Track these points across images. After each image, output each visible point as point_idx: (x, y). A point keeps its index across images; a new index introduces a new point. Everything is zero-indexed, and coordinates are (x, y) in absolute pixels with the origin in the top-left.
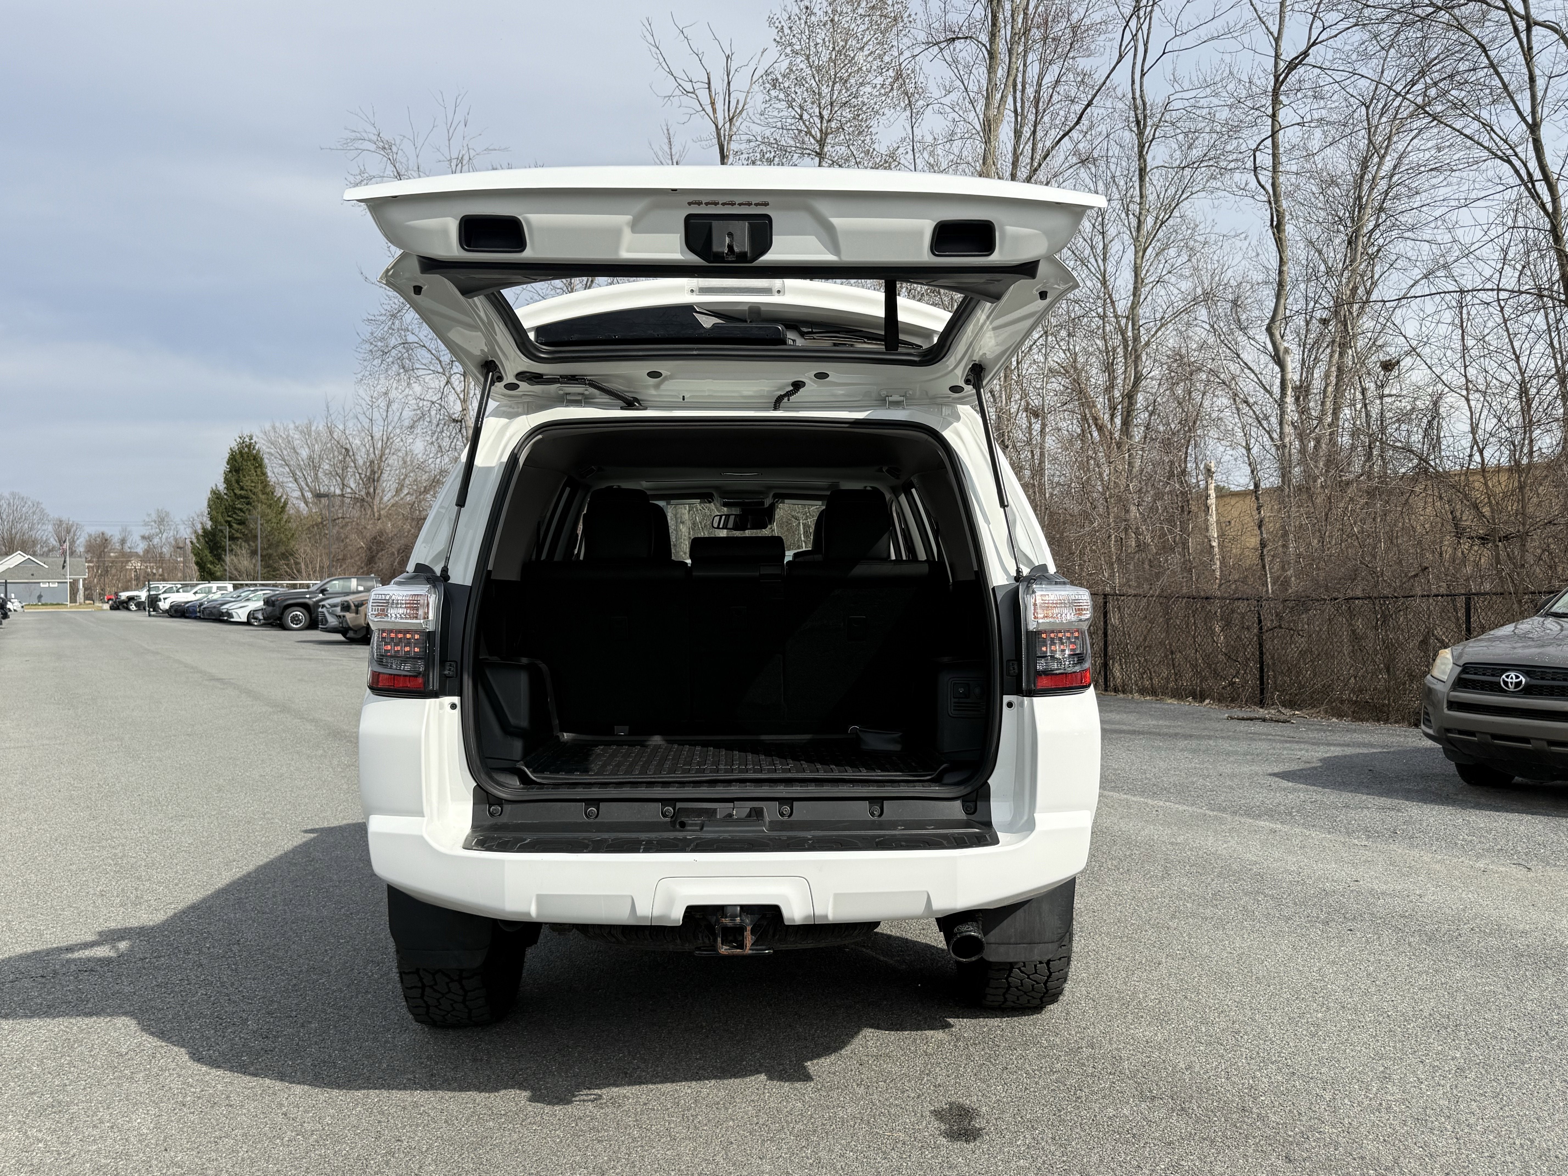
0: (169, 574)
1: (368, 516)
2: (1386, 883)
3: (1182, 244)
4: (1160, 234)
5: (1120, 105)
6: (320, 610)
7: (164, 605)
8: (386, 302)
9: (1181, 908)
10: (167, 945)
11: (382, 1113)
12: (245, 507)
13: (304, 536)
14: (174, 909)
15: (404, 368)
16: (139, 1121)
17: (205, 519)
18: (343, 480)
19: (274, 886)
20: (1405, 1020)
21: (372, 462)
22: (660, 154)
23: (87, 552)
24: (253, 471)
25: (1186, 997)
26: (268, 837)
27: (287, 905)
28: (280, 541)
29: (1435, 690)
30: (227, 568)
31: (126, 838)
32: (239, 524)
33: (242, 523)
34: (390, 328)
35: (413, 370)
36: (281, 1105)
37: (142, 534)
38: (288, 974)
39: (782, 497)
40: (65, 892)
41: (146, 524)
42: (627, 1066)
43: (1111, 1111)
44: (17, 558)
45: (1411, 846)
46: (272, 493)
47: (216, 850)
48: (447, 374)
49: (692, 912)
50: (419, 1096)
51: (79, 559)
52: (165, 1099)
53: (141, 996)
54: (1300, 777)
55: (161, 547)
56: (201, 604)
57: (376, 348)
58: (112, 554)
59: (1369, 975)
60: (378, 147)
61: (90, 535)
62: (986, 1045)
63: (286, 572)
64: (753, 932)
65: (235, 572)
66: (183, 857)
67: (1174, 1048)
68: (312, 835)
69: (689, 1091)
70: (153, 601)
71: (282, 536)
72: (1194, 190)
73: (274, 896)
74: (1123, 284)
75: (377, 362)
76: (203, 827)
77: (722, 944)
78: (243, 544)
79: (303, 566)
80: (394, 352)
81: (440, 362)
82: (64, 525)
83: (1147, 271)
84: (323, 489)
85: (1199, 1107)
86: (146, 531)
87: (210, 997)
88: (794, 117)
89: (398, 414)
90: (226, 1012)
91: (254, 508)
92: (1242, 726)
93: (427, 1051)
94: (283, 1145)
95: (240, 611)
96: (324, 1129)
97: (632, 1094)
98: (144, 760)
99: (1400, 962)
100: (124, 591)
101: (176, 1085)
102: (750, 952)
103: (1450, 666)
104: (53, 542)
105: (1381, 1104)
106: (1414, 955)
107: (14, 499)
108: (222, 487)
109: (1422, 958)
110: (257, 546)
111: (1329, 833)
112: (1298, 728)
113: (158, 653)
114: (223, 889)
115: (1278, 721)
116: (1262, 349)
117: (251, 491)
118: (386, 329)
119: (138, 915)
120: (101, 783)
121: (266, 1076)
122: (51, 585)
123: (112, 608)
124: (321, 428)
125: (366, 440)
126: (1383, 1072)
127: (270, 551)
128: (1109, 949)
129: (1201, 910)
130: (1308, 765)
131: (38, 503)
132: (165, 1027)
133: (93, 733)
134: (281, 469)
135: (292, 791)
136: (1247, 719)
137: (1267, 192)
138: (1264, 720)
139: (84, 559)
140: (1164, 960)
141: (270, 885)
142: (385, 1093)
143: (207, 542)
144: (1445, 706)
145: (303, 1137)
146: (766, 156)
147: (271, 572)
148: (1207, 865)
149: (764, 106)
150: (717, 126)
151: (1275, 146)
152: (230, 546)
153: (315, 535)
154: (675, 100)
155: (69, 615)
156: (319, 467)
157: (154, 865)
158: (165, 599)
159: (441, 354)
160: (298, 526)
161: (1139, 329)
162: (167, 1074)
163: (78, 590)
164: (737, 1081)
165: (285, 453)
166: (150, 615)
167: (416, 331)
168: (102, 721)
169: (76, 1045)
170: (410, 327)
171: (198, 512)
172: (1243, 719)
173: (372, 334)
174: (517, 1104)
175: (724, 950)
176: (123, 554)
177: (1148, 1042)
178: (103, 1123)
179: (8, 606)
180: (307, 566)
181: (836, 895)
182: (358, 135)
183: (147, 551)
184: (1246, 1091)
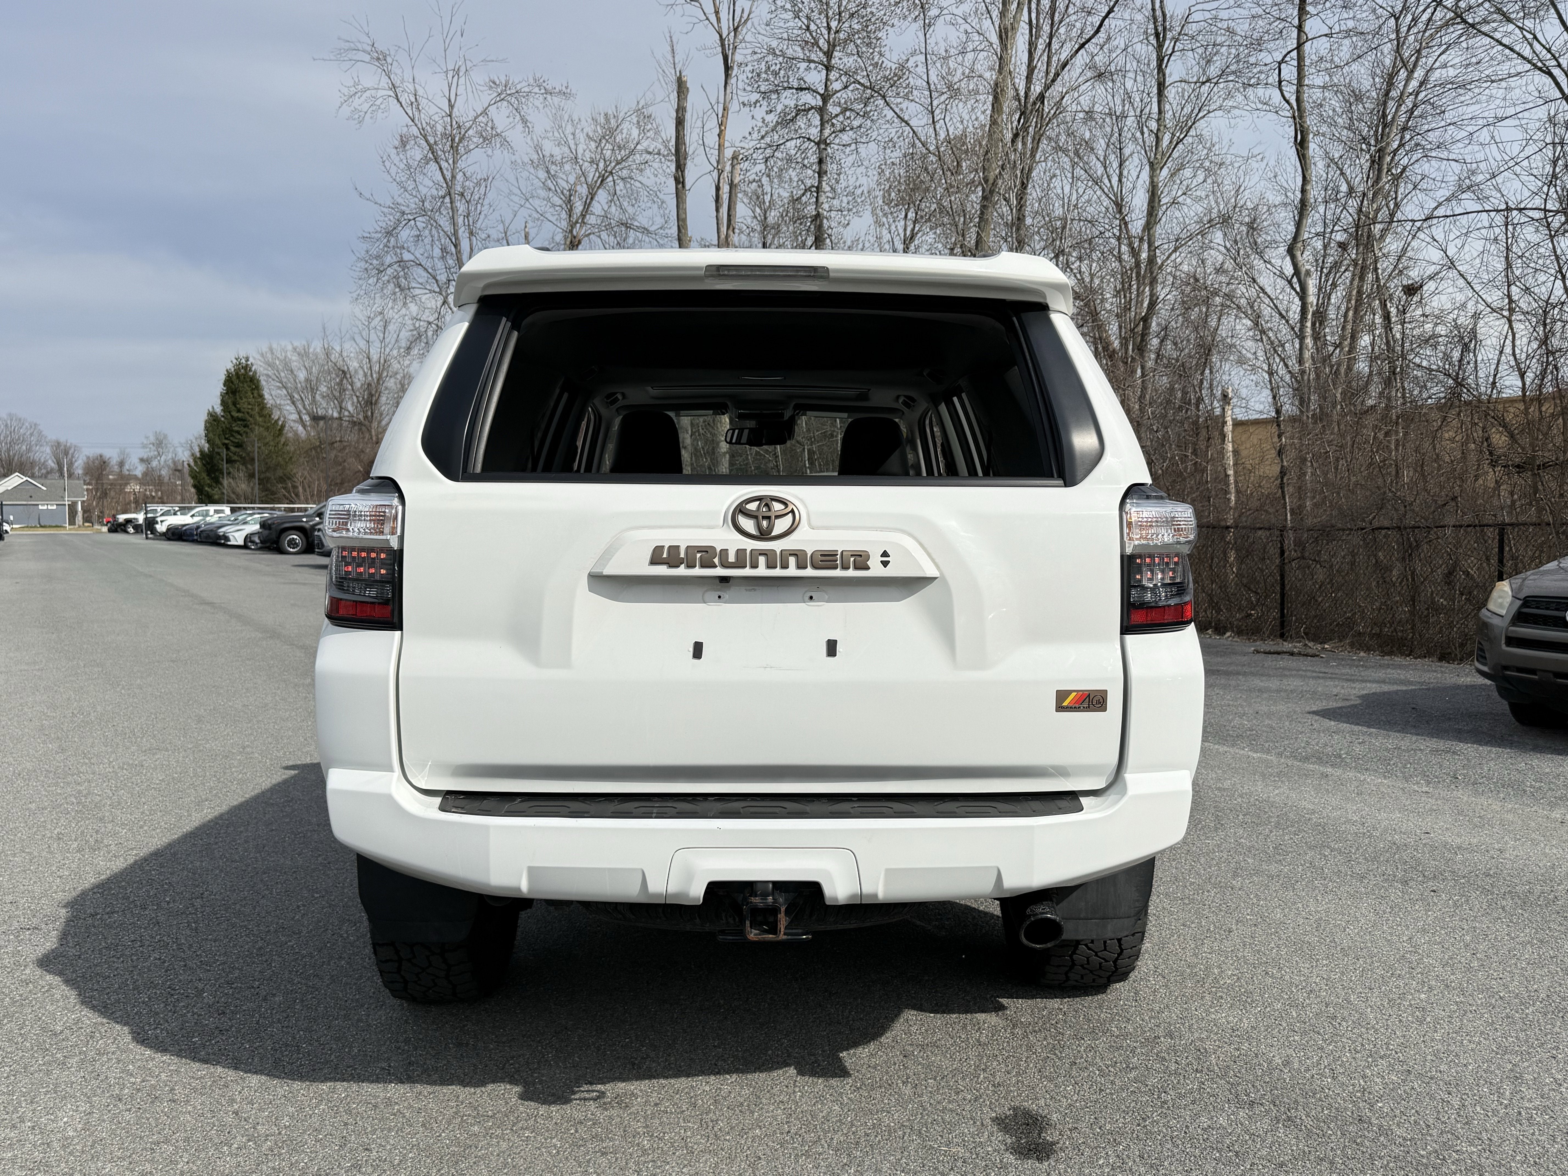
0: (168, 498)
1: (366, 440)
2: (1459, 835)
3: (1198, 165)
4: (1175, 154)
5: (1139, 17)
6: (316, 533)
7: (161, 528)
8: (382, 219)
9: (1242, 864)
10: (123, 898)
11: (349, 1112)
12: (242, 429)
13: (301, 460)
14: (136, 855)
15: (399, 287)
16: (65, 1119)
17: (203, 441)
18: (340, 403)
19: (247, 830)
20: (1522, 1004)
21: (369, 385)
22: (663, 62)
23: (86, 474)
24: (250, 394)
25: (1267, 973)
26: (246, 773)
27: (260, 852)
28: (278, 465)
29: (1492, 625)
30: (225, 492)
31: (94, 773)
32: (236, 447)
33: (239, 445)
34: (386, 246)
35: (409, 289)
36: (232, 1101)
37: (141, 456)
38: (254, 935)
39: (803, 408)
40: (20, 835)
41: (144, 446)
42: (634, 1055)
43: (1204, 1121)
44: (15, 480)
45: (1476, 793)
46: (270, 416)
47: (189, 788)
48: (444, 293)
49: (715, 889)
50: (395, 1090)
51: (77, 482)
52: (99, 1091)
53: (86, 960)
54: (1341, 716)
55: (160, 470)
56: (198, 527)
57: (371, 267)
58: (111, 477)
59: (1467, 946)
60: (372, 58)
61: (88, 458)
62: (1048, 1033)
63: (284, 495)
64: (787, 912)
65: (233, 496)
66: (152, 795)
67: (1265, 1038)
68: (293, 772)
69: (707, 1088)
70: (150, 524)
71: (280, 459)
72: (1212, 108)
73: (246, 842)
74: (1139, 204)
75: (372, 281)
76: (177, 761)
77: (751, 927)
78: (241, 467)
79: (300, 489)
80: (390, 271)
81: (437, 281)
82: (62, 447)
83: (1162, 193)
84: (321, 412)
85: (1307, 1116)
86: (144, 454)
87: (164, 962)
88: (800, 28)
89: (395, 336)
90: (180, 981)
91: (252, 430)
92: (1270, 661)
93: (405, 1032)
94: (231, 1154)
95: (236, 534)
96: (280, 1133)
97: (641, 1091)
98: (123, 688)
99: (1498, 930)
100: (123, 513)
101: (114, 1074)
102: (785, 937)
103: (1509, 599)
104: (51, 464)
105: (1520, 1113)
106: (1511, 921)
107: (11, 420)
108: (218, 409)
109: (1522, 926)
110: (254, 469)
111: (1385, 777)
112: (1327, 662)
113: (151, 576)
114: (191, 833)
115: (1307, 655)
116: (1278, 273)
117: (248, 413)
118: (381, 247)
119: (96, 862)
120: (75, 712)
121: (218, 1063)
122: (50, 507)
123: (110, 531)
124: (318, 350)
125: (364, 362)
126: (1512, 1070)
127: (268, 474)
128: (1171, 913)
129: (1265, 867)
130: (1348, 703)
131: (35, 425)
132: (109, 999)
133: (74, 658)
134: (279, 391)
135: (275, 723)
136: (1274, 653)
137: (1292, 108)
138: (1292, 654)
139: (82, 482)
140: (1234, 927)
141: (242, 829)
142: (355, 1087)
143: (204, 465)
144: (1503, 641)
145: (255, 1143)
146: (771, 69)
147: (268, 496)
148: (1262, 814)
149: (769, 16)
150: (721, 36)
151: (1300, 59)
152: (227, 469)
153: (313, 459)
154: (678, 9)
155: (66, 537)
156: (317, 389)
157: (119, 804)
158: (162, 522)
159: (438, 272)
160: (295, 450)
161: (1155, 250)
162: (105, 1058)
163: (76, 512)
164: (763, 1075)
165: (283, 374)
166: (147, 538)
167: (412, 249)
168: (85, 646)
169: (5, 1021)
170: (405, 245)
171: (196, 435)
172: (1270, 653)
173: (367, 252)
174: (507, 1103)
175: (753, 935)
176: (121, 476)
177: (1234, 1031)
178: (24, 1122)
179: (5, 528)
180: (305, 490)
181: (888, 871)
182: (352, 45)
183: (145, 474)
184: (1359, 1094)
